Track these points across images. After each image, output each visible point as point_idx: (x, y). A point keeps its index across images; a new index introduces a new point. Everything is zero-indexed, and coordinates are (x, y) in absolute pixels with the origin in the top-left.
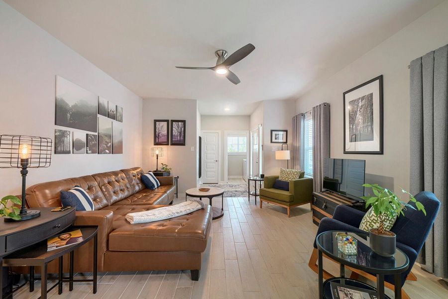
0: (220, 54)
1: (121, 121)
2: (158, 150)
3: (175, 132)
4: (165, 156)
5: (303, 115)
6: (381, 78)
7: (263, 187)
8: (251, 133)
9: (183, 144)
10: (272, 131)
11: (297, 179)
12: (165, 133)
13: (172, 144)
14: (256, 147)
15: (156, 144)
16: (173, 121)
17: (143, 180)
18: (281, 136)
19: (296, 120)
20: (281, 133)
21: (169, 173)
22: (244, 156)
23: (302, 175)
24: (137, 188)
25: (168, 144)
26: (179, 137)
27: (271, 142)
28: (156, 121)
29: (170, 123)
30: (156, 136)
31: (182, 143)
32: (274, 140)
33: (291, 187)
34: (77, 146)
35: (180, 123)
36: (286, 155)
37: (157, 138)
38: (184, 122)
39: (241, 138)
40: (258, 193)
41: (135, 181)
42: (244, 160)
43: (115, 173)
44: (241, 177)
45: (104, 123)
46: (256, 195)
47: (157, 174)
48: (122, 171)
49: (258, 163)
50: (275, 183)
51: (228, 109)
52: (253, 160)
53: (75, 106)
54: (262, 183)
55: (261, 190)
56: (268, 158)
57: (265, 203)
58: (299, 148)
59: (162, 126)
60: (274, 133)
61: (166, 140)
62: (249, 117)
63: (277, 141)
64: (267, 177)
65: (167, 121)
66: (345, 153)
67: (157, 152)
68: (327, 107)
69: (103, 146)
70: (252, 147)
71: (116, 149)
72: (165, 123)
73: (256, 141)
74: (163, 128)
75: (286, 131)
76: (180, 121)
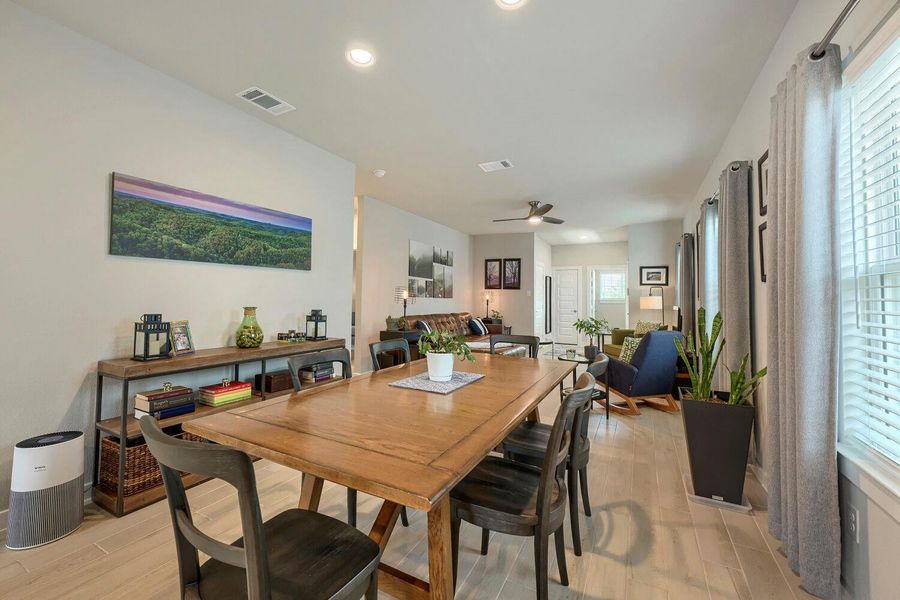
0: (533, 205)
1: (451, 265)
2: (488, 295)
3: (509, 273)
4: (496, 301)
9: (518, 288)
10: (641, 268)
12: (497, 274)
13: (505, 288)
15: (487, 287)
16: (505, 260)
17: (471, 326)
20: (660, 270)
21: (500, 322)
24: (465, 333)
25: (500, 288)
26: (513, 279)
27: (641, 284)
28: (487, 261)
29: (502, 263)
30: (487, 278)
31: (516, 286)
32: (644, 281)
34: (420, 291)
35: (514, 262)
36: (658, 302)
37: (490, 281)
38: (519, 260)
41: (463, 325)
43: (447, 316)
45: (438, 269)
47: (486, 321)
48: (452, 314)
53: (419, 260)
56: (635, 307)
60: (645, 271)
61: (497, 283)
63: (650, 282)
65: (500, 260)
67: (487, 297)
69: (437, 290)
71: (447, 294)
72: (497, 263)
74: (495, 267)
75: (666, 269)
76: (514, 260)
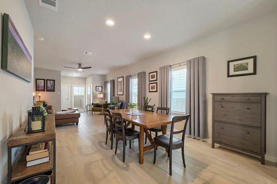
0: (80, 65)
2: (40, 93)
3: (49, 85)
5: (108, 82)
6: (123, 77)
7: (93, 107)
8: (87, 86)
9: (54, 91)
10: (96, 87)
11: (105, 103)
12: (43, 85)
13: (47, 91)
14: (89, 93)
15: (37, 90)
16: (47, 80)
18: (100, 89)
19: (105, 83)
20: (100, 87)
22: (83, 97)
23: (107, 102)
25: (45, 91)
26: (51, 88)
27: (96, 91)
28: (37, 79)
29: (46, 81)
32: (97, 90)
33: (103, 106)
35: (52, 81)
36: (102, 96)
37: (38, 88)
38: (54, 81)
39: (80, 88)
40: (91, 110)
42: (82, 99)
44: (80, 107)
46: (90, 111)
49: (90, 99)
50: (97, 106)
51: (75, 75)
52: (87, 98)
54: (93, 106)
55: (92, 108)
56: (95, 97)
57: (94, 113)
58: (106, 93)
59: (41, 82)
61: (43, 89)
62: (85, 78)
63: (98, 90)
64: (94, 104)
65: (44, 80)
66: (118, 95)
67: (39, 95)
68: (114, 81)
70: (87, 92)
72: (43, 81)
73: (89, 90)
75: (102, 87)
76: (52, 80)
